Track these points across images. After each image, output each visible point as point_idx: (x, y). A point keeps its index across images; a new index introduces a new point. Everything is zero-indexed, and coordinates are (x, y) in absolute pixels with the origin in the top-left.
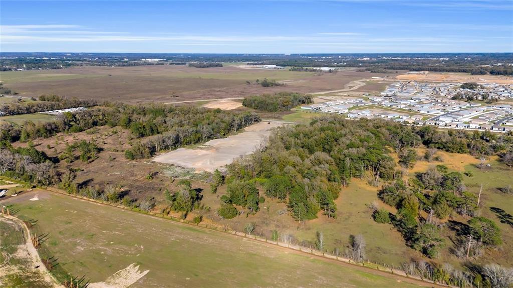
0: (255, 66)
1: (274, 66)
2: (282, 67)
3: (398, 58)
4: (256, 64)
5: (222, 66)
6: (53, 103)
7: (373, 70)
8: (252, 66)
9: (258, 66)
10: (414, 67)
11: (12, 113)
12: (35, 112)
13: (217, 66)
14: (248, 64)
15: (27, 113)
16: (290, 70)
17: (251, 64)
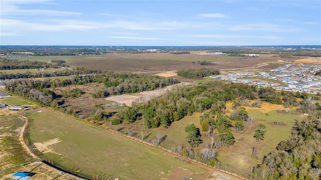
0: (210, 53)
1: (222, 53)
2: (226, 54)
3: (313, 49)
4: (211, 52)
5: (189, 53)
6: (79, 71)
7: (283, 57)
8: (208, 53)
9: (212, 53)
10: (313, 55)
11: (58, 75)
12: (69, 75)
13: (186, 53)
14: (207, 52)
15: (65, 76)
16: (228, 56)
17: (209, 52)
